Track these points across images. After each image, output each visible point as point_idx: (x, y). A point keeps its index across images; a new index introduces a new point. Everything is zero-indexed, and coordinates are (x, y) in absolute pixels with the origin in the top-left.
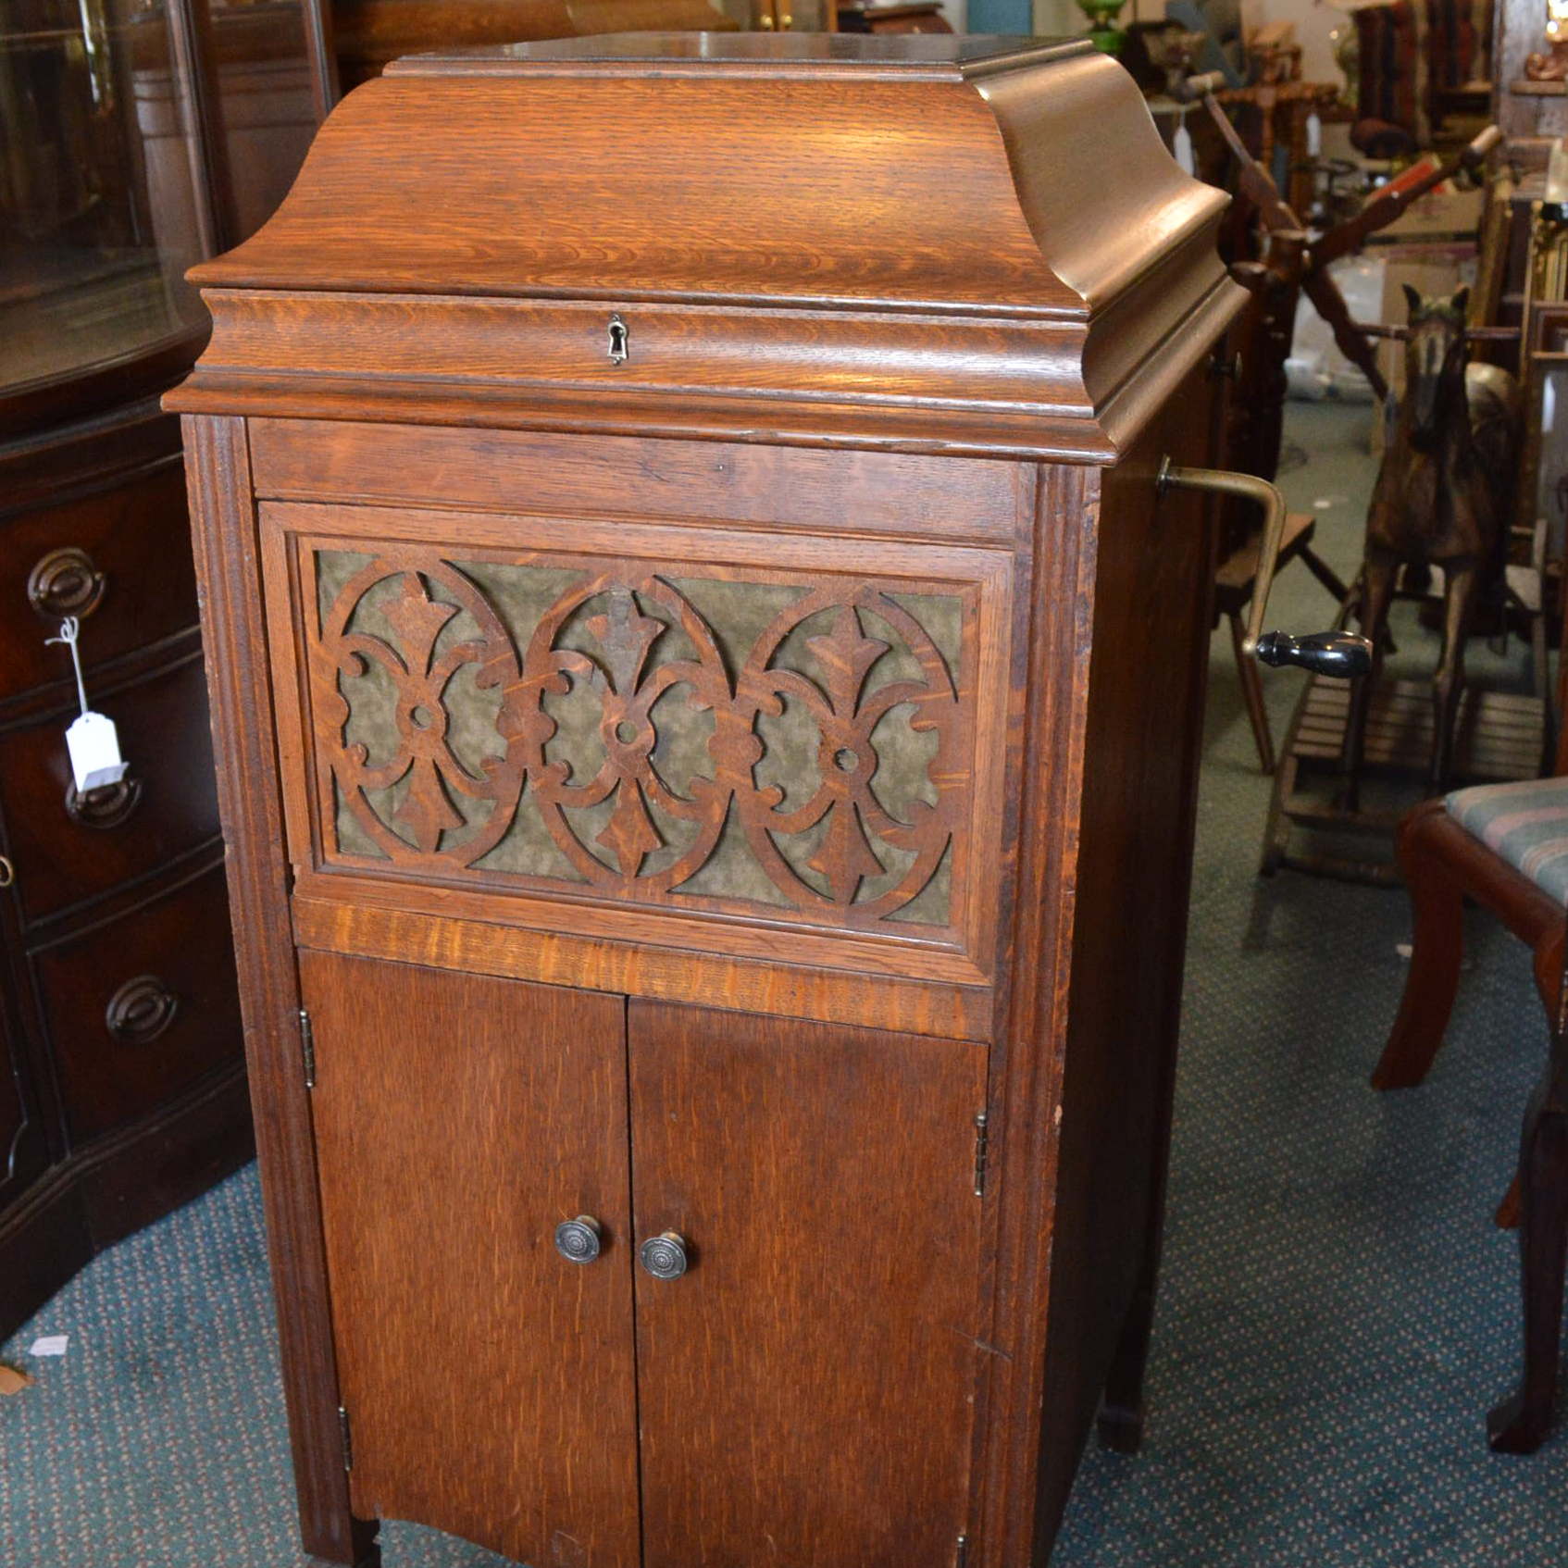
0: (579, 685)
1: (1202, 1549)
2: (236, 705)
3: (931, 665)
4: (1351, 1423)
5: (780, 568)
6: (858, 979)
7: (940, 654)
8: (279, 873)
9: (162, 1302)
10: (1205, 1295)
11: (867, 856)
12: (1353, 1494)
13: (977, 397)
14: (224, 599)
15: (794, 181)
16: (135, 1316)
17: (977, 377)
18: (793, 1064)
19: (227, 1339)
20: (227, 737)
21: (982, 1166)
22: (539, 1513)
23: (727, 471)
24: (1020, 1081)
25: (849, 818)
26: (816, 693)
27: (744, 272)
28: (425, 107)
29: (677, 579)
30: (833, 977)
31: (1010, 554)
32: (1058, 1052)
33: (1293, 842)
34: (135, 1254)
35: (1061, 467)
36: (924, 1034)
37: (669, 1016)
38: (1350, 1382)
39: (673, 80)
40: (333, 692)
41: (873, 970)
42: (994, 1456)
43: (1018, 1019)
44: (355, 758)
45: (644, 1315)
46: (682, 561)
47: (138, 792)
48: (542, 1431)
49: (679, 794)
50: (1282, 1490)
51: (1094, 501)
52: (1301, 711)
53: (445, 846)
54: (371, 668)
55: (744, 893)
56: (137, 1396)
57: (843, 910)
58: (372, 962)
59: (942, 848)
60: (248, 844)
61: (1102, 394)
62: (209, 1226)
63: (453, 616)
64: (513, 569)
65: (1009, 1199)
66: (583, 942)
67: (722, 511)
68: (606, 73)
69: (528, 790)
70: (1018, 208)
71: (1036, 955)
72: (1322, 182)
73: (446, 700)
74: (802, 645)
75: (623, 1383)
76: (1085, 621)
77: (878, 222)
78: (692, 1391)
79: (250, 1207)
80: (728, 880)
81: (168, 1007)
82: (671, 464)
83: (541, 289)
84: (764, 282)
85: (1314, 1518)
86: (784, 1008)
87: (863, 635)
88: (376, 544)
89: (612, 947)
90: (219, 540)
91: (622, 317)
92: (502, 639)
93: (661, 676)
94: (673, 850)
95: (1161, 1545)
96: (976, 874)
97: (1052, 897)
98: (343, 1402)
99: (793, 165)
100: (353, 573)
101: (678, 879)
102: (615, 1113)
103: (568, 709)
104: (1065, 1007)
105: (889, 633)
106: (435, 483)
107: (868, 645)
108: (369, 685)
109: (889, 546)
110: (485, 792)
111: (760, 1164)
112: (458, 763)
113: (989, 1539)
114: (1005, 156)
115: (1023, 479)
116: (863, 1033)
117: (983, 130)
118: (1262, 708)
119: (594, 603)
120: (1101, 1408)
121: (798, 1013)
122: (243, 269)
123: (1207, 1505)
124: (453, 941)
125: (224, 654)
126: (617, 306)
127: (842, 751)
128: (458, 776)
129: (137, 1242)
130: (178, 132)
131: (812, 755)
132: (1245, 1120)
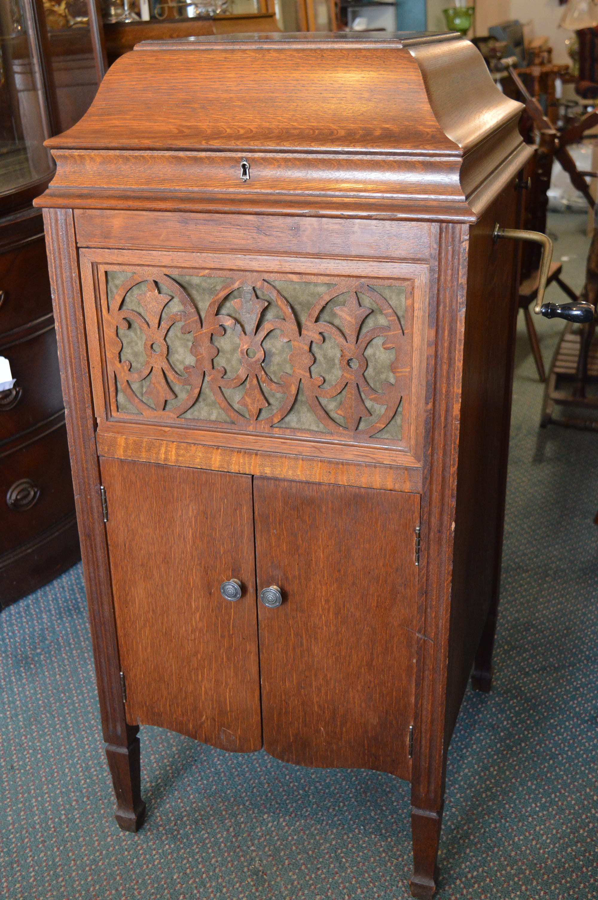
0: (229, 331)
1: (521, 736)
2: (69, 344)
3: (391, 318)
4: (589, 677)
5: (321, 275)
6: (359, 465)
7: (396, 313)
8: (90, 422)
9: (34, 630)
10: (519, 619)
11: (363, 408)
12: (591, 710)
13: (411, 193)
14: (64, 293)
15: (325, 95)
16: (22, 637)
17: (411, 184)
18: (330, 506)
19: (65, 647)
20: (65, 359)
21: (418, 551)
22: (214, 720)
23: (296, 229)
24: (436, 511)
25: (354, 391)
26: (338, 333)
27: (302, 138)
28: (154, 64)
29: (274, 281)
30: (348, 464)
31: (428, 266)
32: (453, 497)
33: (555, 412)
34: (21, 609)
35: (451, 225)
36: (391, 490)
37: (272, 485)
38: (588, 658)
39: (268, 50)
40: (114, 336)
41: (366, 460)
42: (426, 687)
43: (434, 482)
44: (125, 367)
45: (262, 624)
46: (276, 272)
47: (21, 393)
48: (215, 681)
49: (276, 381)
50: (558, 708)
51: (466, 240)
52: (557, 353)
53: (167, 408)
54: (133, 326)
55: (306, 427)
56: (23, 674)
57: (352, 434)
58: (134, 463)
59: (398, 404)
60: (76, 409)
61: (469, 190)
62: (56, 596)
63: (170, 300)
64: (198, 278)
65: (431, 567)
66: (232, 451)
67: (295, 249)
68: (237, 47)
69: (205, 381)
70: (429, 106)
71: (442, 452)
72: (562, 111)
73: (167, 339)
74: (332, 310)
75: (253, 657)
76: (463, 296)
77: (365, 114)
78: (285, 660)
79: (75, 587)
80: (299, 421)
81: (35, 493)
82: (271, 227)
83: (209, 147)
84: (312, 142)
85: (573, 721)
86: (325, 479)
87: (360, 306)
88: (134, 267)
89: (245, 453)
90: (61, 267)
91: (247, 159)
92: (193, 310)
93: (267, 327)
94: (273, 408)
95: (502, 734)
96: (414, 414)
97: (449, 425)
98: (122, 669)
99: (325, 88)
100: (123, 281)
101: (276, 420)
102: (247, 530)
103: (224, 343)
104: (456, 476)
105: (371, 304)
106: (161, 238)
107: (362, 310)
108: (131, 333)
109: (371, 263)
110: (186, 382)
111: (315, 553)
112: (173, 369)
113: (424, 727)
114: (422, 82)
115: (433, 230)
116: (363, 490)
117: (412, 70)
118: (539, 352)
119: (235, 293)
120: (473, 672)
121: (332, 481)
122: (71, 140)
123: (523, 716)
124: (172, 451)
125: (64, 321)
126: (244, 154)
127: (351, 359)
128: (173, 375)
129: (22, 604)
130: (34, 89)
131: (337, 361)
132: (536, 540)
